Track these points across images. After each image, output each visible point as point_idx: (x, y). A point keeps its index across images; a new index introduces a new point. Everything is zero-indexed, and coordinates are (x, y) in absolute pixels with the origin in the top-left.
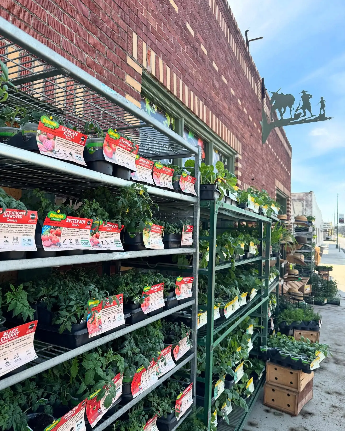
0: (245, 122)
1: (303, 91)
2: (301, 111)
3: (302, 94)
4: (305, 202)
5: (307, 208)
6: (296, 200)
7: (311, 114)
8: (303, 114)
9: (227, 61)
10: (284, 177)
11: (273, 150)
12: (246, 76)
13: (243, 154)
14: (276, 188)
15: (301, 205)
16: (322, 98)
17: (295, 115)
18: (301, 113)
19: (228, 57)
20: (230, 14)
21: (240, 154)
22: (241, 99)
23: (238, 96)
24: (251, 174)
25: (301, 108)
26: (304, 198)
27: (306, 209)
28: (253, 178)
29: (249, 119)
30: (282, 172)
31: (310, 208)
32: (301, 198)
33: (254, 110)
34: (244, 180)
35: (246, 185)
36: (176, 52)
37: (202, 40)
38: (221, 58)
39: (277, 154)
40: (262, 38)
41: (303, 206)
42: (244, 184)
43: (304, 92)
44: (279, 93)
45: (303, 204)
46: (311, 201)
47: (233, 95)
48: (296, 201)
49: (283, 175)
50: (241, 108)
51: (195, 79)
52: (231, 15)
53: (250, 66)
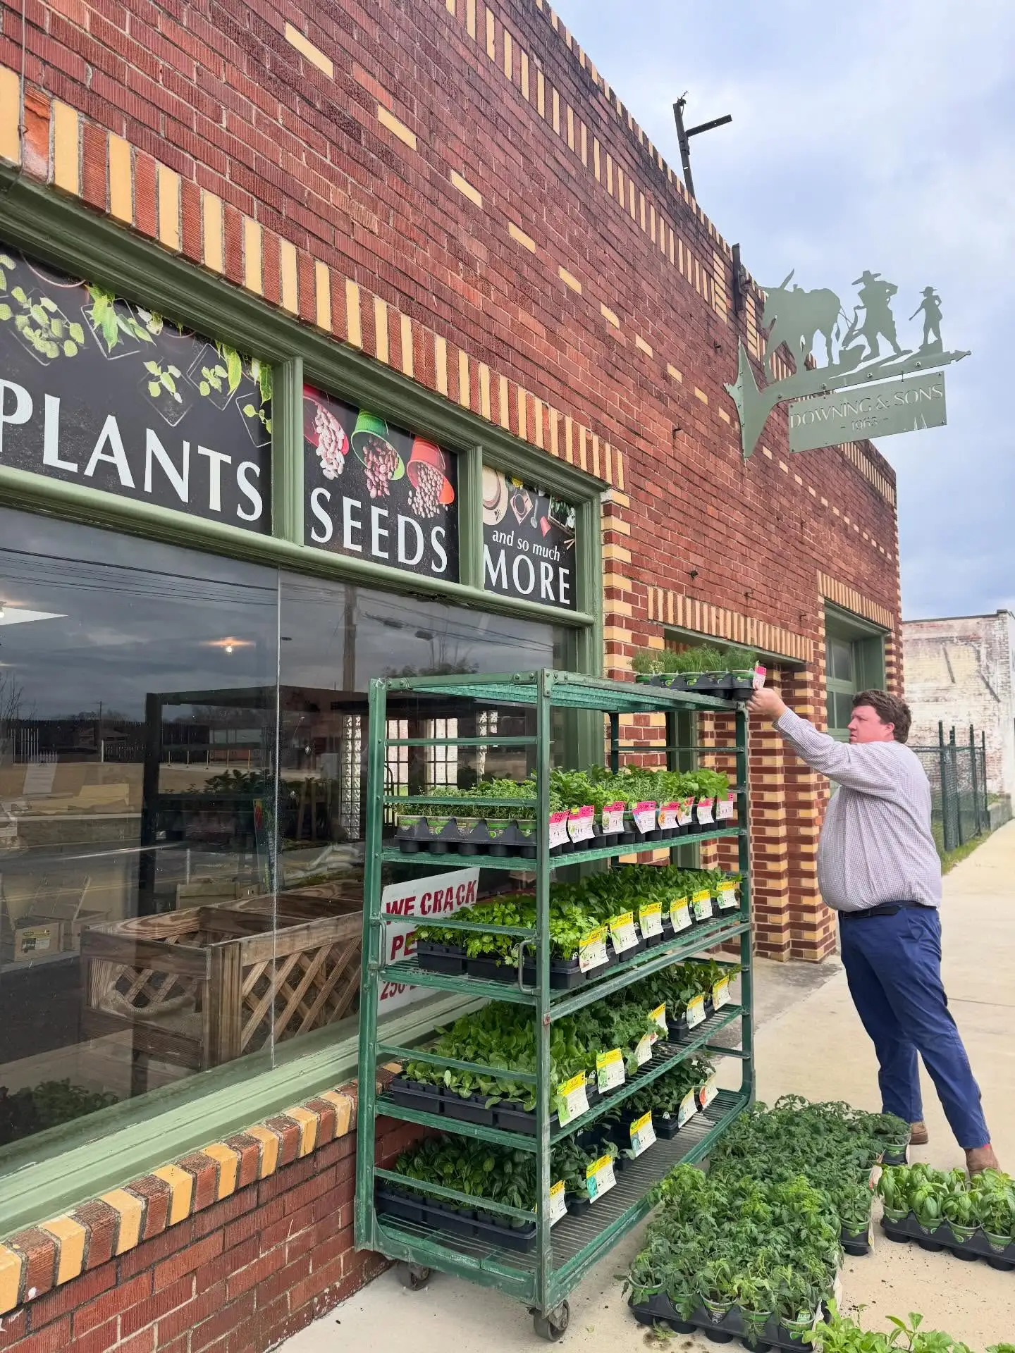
0: (642, 386)
1: (867, 273)
2: (862, 340)
3: (862, 286)
4: (984, 645)
5: (991, 665)
6: (955, 640)
7: (896, 348)
8: (867, 351)
9: (537, 177)
10: (863, 567)
11: (799, 480)
12: (646, 235)
13: (634, 490)
14: (821, 600)
15: (974, 656)
16: (928, 291)
17: (842, 354)
18: (863, 347)
19: (539, 164)
20: (549, 24)
21: (621, 487)
22: (618, 308)
23: (604, 297)
24: (687, 558)
25: (861, 331)
26: (982, 633)
27: (988, 667)
28: (694, 568)
29: (666, 377)
30: (849, 550)
31: (1002, 664)
32: (970, 633)
33: (693, 346)
34: (647, 576)
35: (661, 593)
36: (219, 121)
37: (381, 94)
38: (500, 166)
39: (820, 494)
40: (727, 119)
41: (978, 659)
42: (651, 590)
43: (867, 277)
44: (789, 288)
45: (978, 652)
46: (1004, 641)
47: (570, 291)
48: (956, 644)
49: (855, 560)
50: (620, 336)
51: (341, 224)
52: (552, 29)
53: (664, 202)
